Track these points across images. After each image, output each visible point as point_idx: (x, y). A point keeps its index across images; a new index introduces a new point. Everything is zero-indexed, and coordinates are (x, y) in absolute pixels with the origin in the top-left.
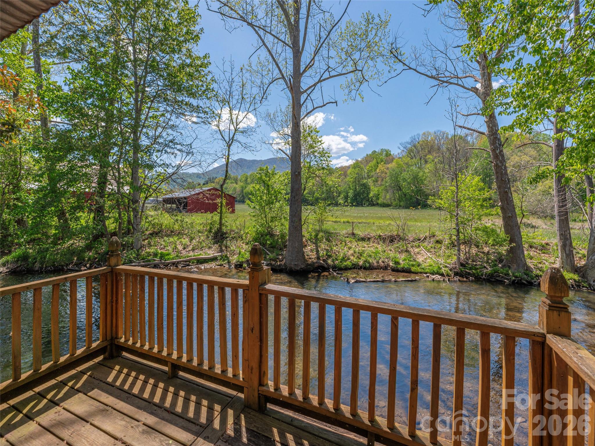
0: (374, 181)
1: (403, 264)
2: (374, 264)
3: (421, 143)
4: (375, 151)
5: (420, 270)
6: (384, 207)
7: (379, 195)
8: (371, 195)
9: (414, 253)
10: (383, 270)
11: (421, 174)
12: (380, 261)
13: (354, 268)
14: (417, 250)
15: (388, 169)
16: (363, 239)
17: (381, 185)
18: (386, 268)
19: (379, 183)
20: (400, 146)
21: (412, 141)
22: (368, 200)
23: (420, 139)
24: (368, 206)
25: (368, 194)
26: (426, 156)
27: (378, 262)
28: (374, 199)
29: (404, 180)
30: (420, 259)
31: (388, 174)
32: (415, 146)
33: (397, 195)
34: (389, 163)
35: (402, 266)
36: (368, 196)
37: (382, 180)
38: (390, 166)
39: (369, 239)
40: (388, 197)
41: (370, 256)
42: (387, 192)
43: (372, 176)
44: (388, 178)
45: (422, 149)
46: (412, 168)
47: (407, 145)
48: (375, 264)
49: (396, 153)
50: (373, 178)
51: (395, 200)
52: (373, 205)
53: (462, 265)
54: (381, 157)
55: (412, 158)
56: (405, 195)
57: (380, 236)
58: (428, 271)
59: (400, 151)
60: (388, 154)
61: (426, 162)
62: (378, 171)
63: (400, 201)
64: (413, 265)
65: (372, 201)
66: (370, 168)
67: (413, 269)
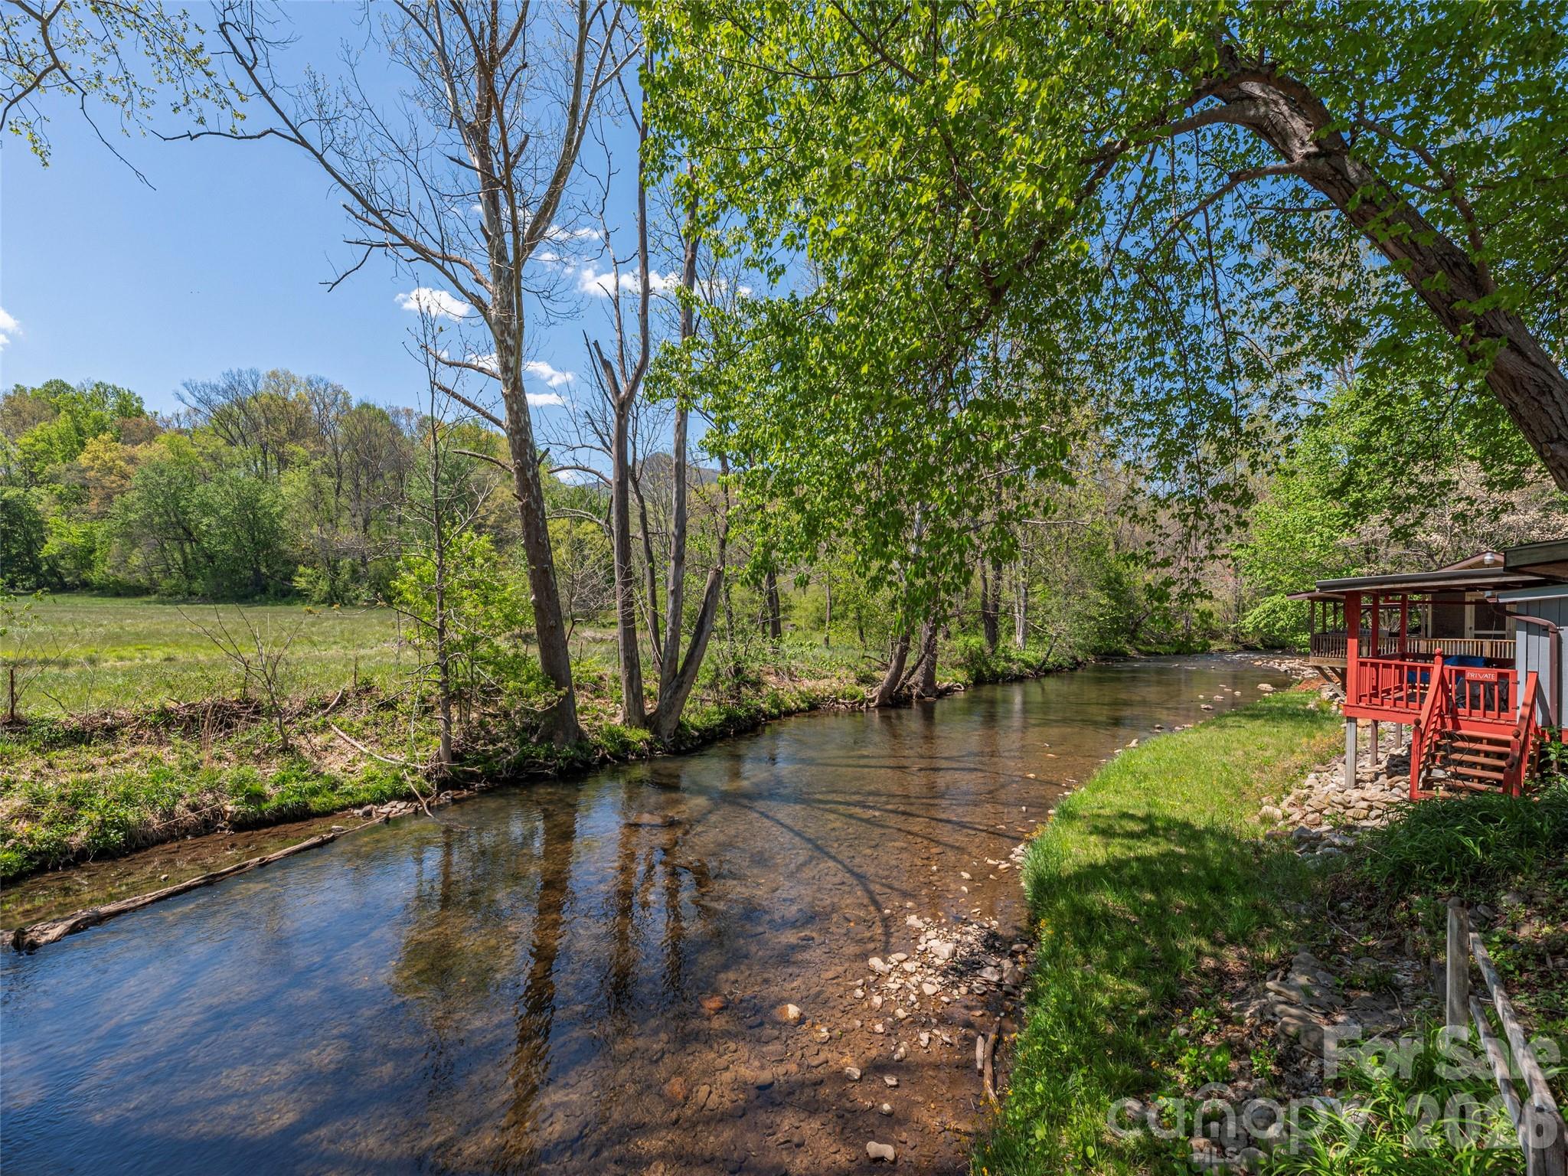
0: (61, 498)
1: (275, 797)
2: (148, 824)
3: (264, 401)
4: (65, 387)
5: (338, 801)
6: (118, 595)
7: (92, 551)
8: (51, 547)
9: (314, 752)
10: (196, 836)
11: (266, 498)
12: (179, 808)
13: (41, 870)
14: (319, 740)
15: (132, 460)
16: (78, 737)
17: (102, 516)
18: (206, 827)
19: (93, 506)
20: (186, 393)
21: (232, 387)
22: (35, 569)
23: (261, 386)
24: (32, 590)
25: (32, 545)
26: (281, 444)
27: (169, 814)
28: (67, 564)
29: (206, 508)
30: (334, 766)
31: (136, 480)
32: (241, 406)
33: (177, 555)
34: (136, 443)
35: (273, 803)
36: (29, 552)
37: (109, 498)
38: (141, 451)
39: (110, 732)
40: (136, 559)
41: (128, 798)
42: (135, 545)
43: (54, 479)
44: (134, 495)
45: (268, 421)
46: (234, 472)
47: (213, 396)
48: (156, 823)
49: (167, 413)
50: (60, 487)
51: (167, 572)
52: (62, 588)
53: (456, 757)
54: (95, 412)
55: (231, 442)
56: (211, 558)
57: (165, 713)
58: (367, 796)
59: (182, 409)
60: (128, 408)
61: (283, 462)
62: (84, 459)
63: (190, 578)
64: (314, 792)
65: (52, 571)
66: (40, 446)
67: (316, 803)
